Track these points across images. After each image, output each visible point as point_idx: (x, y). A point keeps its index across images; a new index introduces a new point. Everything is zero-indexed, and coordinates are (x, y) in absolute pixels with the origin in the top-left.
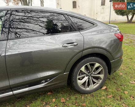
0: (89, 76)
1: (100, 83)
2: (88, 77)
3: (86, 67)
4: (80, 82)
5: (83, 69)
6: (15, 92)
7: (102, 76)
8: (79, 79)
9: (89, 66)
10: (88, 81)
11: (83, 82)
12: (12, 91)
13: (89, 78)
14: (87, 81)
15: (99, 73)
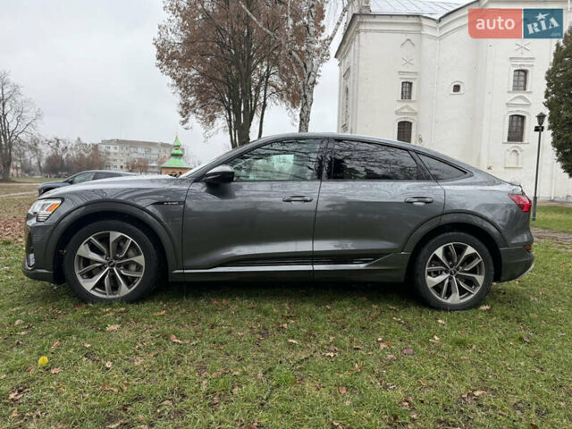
0: (451, 274)
1: (475, 293)
2: (449, 275)
3: (446, 251)
4: (432, 281)
5: (439, 252)
6: (317, 267)
7: (480, 279)
8: (429, 274)
9: (453, 251)
10: (449, 284)
11: (438, 282)
12: (312, 264)
13: (450, 278)
14: (447, 281)
15: (474, 271)
